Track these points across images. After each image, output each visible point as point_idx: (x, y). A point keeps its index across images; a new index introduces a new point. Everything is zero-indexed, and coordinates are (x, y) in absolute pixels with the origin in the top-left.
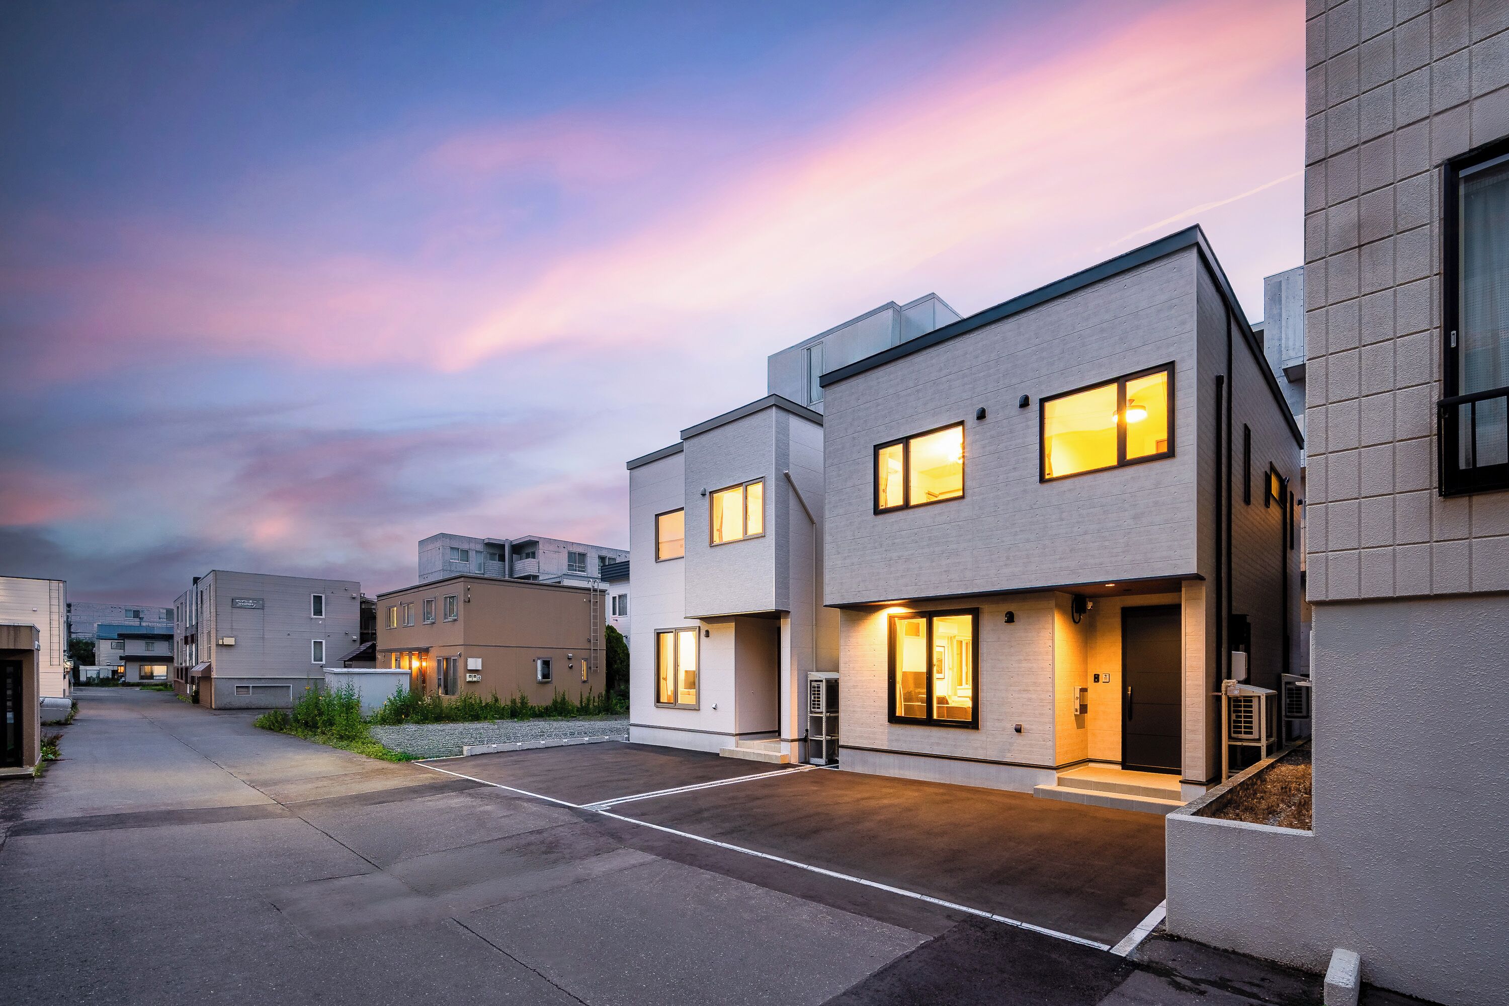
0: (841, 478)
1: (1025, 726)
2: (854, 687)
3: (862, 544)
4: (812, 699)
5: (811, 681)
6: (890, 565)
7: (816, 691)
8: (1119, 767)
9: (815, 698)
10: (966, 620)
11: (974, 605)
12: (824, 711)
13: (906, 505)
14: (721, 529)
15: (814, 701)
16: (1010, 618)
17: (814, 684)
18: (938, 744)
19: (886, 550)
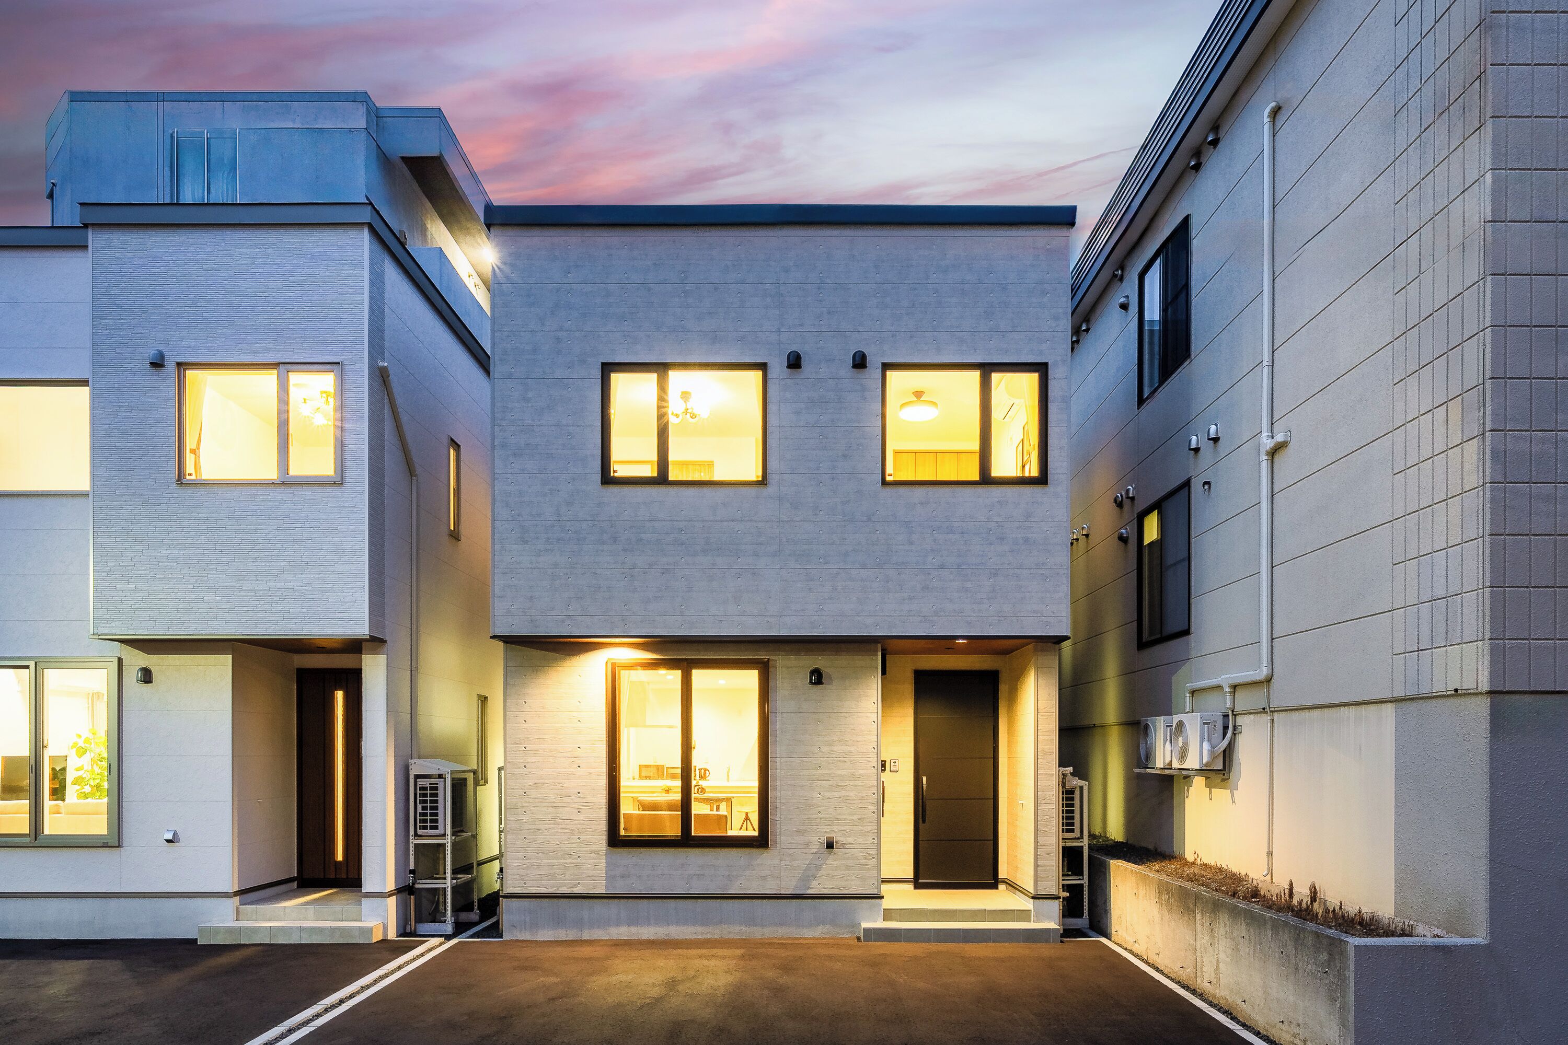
0: (530, 405)
1: (838, 838)
2: (536, 786)
3: (575, 532)
4: (419, 810)
5: (417, 777)
6: (632, 576)
7: (428, 796)
8: (910, 886)
9: (424, 808)
10: (750, 678)
11: (763, 656)
12: (449, 831)
13: (662, 479)
14: (198, 449)
15: (422, 814)
16: (817, 677)
17: (426, 783)
18: (699, 876)
19: (624, 550)
